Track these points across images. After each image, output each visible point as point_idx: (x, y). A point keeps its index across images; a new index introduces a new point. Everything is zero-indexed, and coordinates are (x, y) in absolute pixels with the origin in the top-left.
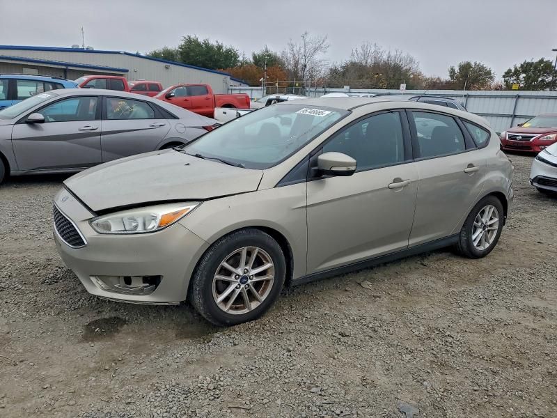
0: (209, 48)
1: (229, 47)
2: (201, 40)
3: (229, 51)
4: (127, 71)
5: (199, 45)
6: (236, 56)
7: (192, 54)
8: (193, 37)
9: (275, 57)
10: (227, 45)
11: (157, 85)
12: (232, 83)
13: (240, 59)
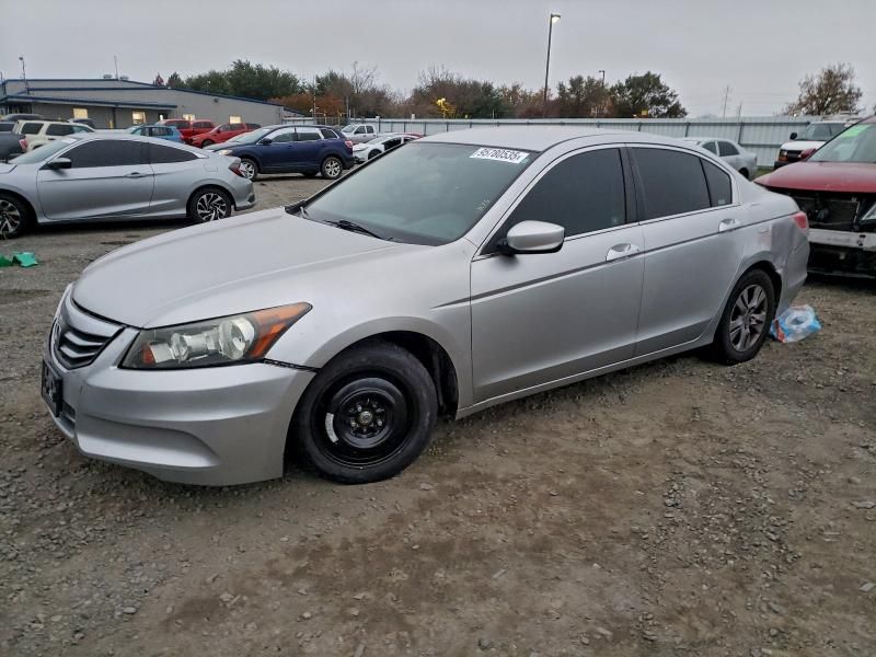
0: (262, 73)
1: (286, 72)
2: (253, 65)
3: (286, 76)
4: (175, 107)
5: (250, 71)
6: (295, 82)
7: (243, 82)
8: (243, 61)
9: (343, 79)
10: (283, 69)
11: (209, 123)
12: (285, 113)
13: (300, 84)
